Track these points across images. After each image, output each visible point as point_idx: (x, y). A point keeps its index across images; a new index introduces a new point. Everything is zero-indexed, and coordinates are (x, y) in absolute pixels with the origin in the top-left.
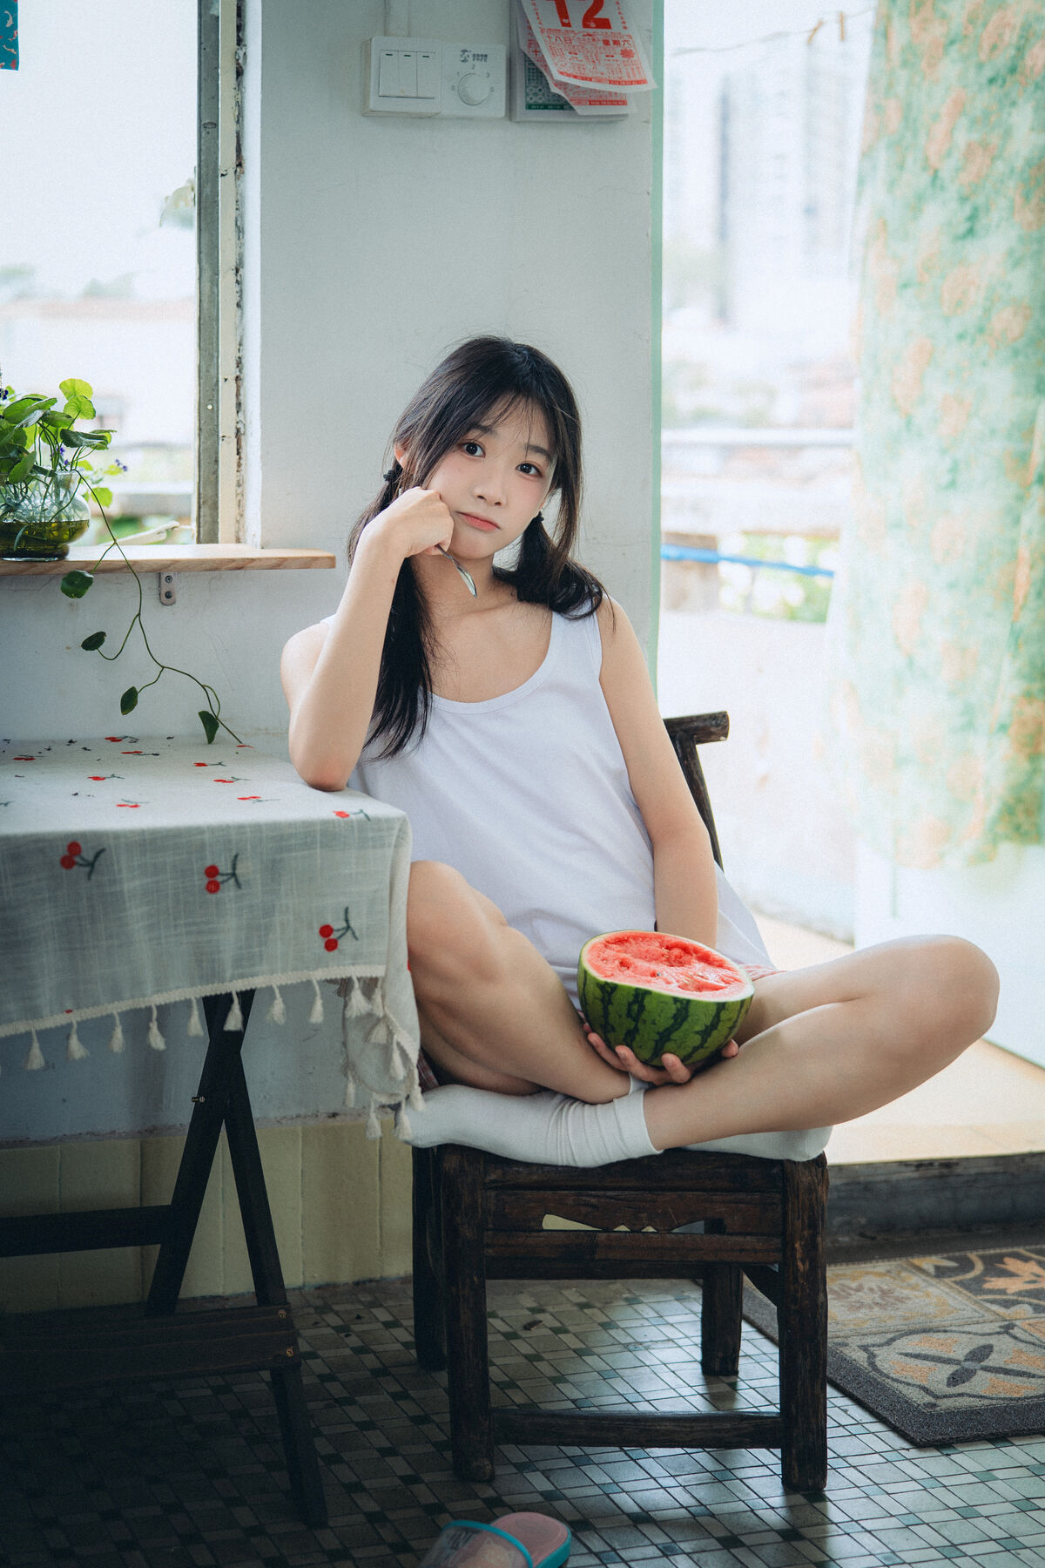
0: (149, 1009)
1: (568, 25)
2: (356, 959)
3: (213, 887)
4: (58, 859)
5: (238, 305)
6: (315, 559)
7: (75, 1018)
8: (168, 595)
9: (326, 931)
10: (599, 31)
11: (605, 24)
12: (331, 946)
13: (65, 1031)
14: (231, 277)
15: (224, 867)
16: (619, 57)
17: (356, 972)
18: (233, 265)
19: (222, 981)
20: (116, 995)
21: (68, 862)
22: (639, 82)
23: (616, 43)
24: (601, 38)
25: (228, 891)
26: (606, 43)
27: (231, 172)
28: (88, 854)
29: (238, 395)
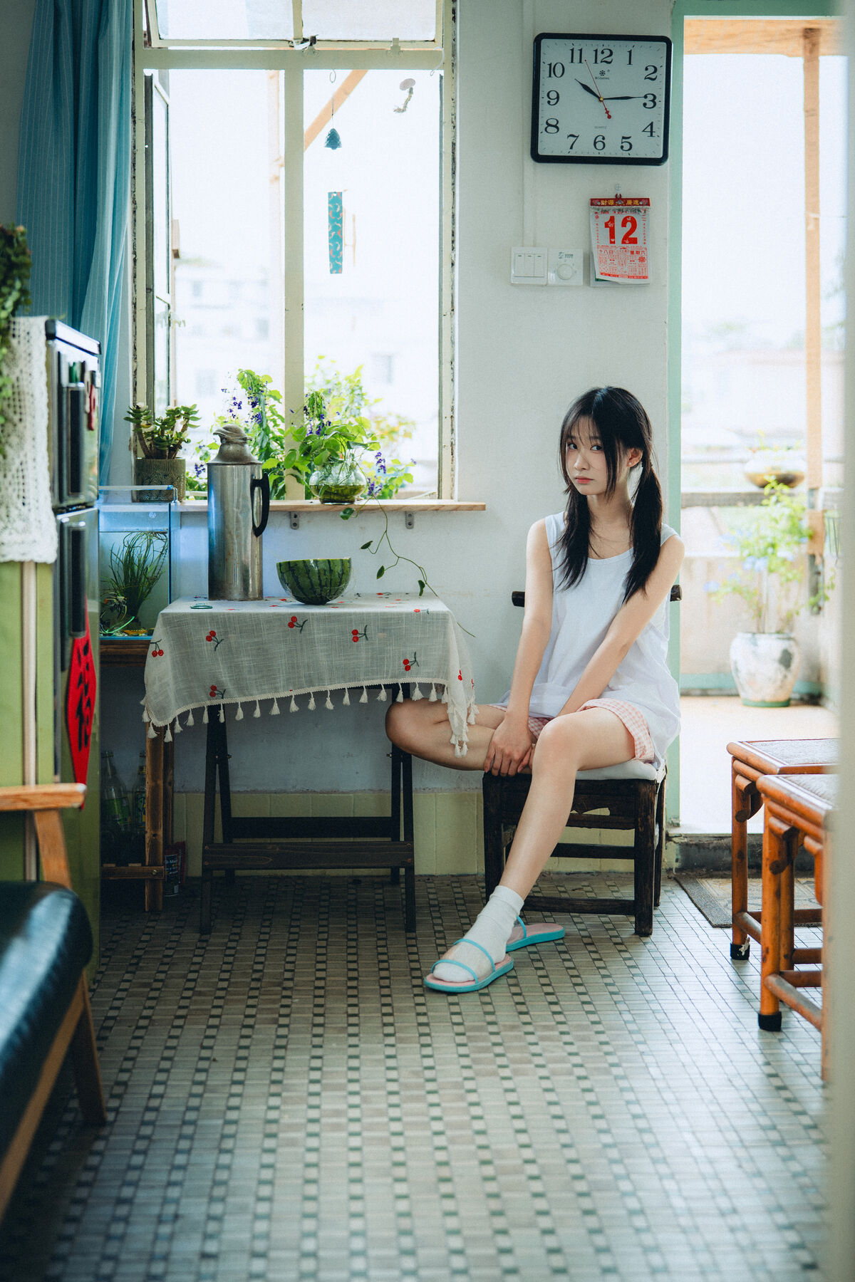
0: (326, 691)
1: (614, 243)
2: (417, 674)
3: (356, 639)
4: (287, 623)
5: (452, 380)
6: (475, 506)
7: (293, 693)
8: (410, 524)
9: (406, 662)
10: (630, 245)
11: (634, 241)
12: (408, 668)
13: (288, 699)
14: (449, 366)
15: (361, 631)
16: (637, 262)
17: (417, 680)
18: (449, 359)
19: (359, 681)
20: (311, 684)
21: (291, 625)
22: (644, 278)
23: (638, 253)
24: (630, 250)
25: (362, 641)
26: (632, 252)
27: (449, 313)
28: (300, 622)
29: (452, 425)
